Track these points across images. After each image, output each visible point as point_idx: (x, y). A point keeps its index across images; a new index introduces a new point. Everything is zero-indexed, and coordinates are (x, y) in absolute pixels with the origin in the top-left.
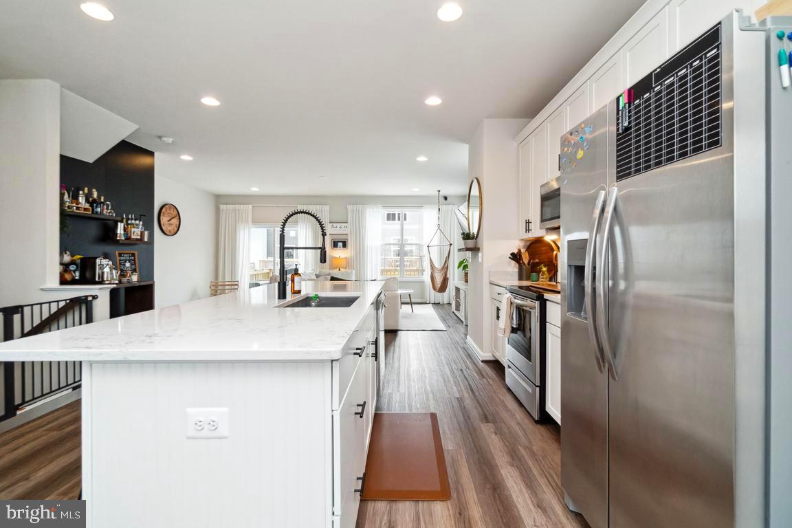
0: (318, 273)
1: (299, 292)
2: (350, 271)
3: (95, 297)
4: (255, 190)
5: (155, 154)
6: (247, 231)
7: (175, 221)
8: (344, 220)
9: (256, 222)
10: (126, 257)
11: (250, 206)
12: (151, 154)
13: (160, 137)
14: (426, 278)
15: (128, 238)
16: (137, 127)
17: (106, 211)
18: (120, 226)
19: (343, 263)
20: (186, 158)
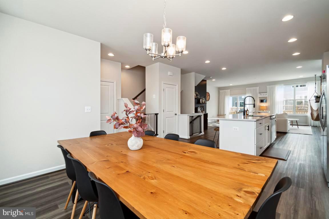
0: (254, 112)
1: (248, 114)
2: (268, 111)
3: (202, 115)
4: (231, 85)
5: (207, 81)
6: (228, 98)
7: (208, 97)
8: (266, 92)
9: (231, 95)
10: (202, 107)
11: (229, 90)
12: (206, 81)
13: (209, 77)
14: (309, 114)
15: (202, 103)
16: (205, 76)
17: (199, 97)
18: (201, 100)
19: (265, 108)
20: (214, 80)
